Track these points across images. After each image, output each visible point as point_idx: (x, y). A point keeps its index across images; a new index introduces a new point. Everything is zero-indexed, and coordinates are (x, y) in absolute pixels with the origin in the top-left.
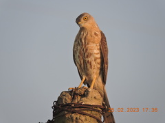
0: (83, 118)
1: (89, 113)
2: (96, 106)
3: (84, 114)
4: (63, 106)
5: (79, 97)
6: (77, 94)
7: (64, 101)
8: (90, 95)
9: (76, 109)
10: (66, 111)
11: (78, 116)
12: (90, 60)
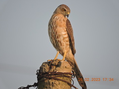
0: (57, 82)
1: (61, 78)
2: (67, 73)
3: (58, 80)
4: (44, 74)
5: (55, 67)
6: (53, 65)
7: (44, 70)
8: (62, 65)
9: (52, 76)
10: (45, 77)
11: (54, 81)
12: (59, 39)
